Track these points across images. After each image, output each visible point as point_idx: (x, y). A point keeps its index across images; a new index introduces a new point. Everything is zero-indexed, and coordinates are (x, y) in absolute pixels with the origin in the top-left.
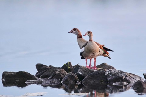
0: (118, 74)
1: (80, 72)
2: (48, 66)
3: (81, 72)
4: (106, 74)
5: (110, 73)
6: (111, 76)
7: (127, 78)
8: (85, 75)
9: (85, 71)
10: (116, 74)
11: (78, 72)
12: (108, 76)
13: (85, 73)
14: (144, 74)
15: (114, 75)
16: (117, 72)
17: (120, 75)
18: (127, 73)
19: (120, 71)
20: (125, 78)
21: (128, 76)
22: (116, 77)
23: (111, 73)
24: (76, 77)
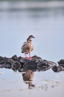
2: (4, 57)
4: (36, 62)
7: (48, 64)
11: (21, 61)
12: (38, 63)
13: (25, 61)
14: (58, 62)
15: (41, 62)
16: (43, 61)
17: (45, 62)
18: (48, 61)
22: (42, 64)
23: (39, 62)
24: (19, 64)
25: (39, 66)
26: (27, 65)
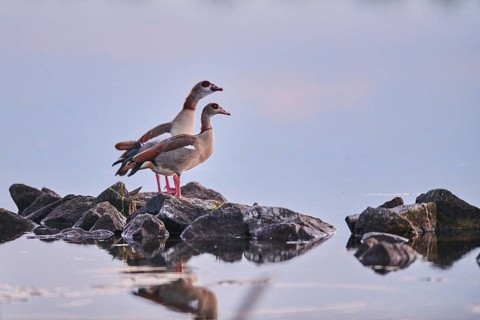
0: (279, 218)
1: (168, 213)
3: (171, 212)
4: (245, 219)
5: (256, 215)
6: (259, 223)
7: (305, 228)
8: (182, 219)
9: (180, 209)
10: (273, 218)
11: (163, 211)
12: (253, 222)
13: (182, 215)
14: (347, 219)
15: (269, 222)
16: (277, 212)
17: (285, 220)
18: (302, 216)
19: (284, 210)
20: (301, 230)
21: (305, 223)
22: (278, 227)
23: (259, 217)
24: (162, 226)
25: (261, 238)
26: (197, 231)
